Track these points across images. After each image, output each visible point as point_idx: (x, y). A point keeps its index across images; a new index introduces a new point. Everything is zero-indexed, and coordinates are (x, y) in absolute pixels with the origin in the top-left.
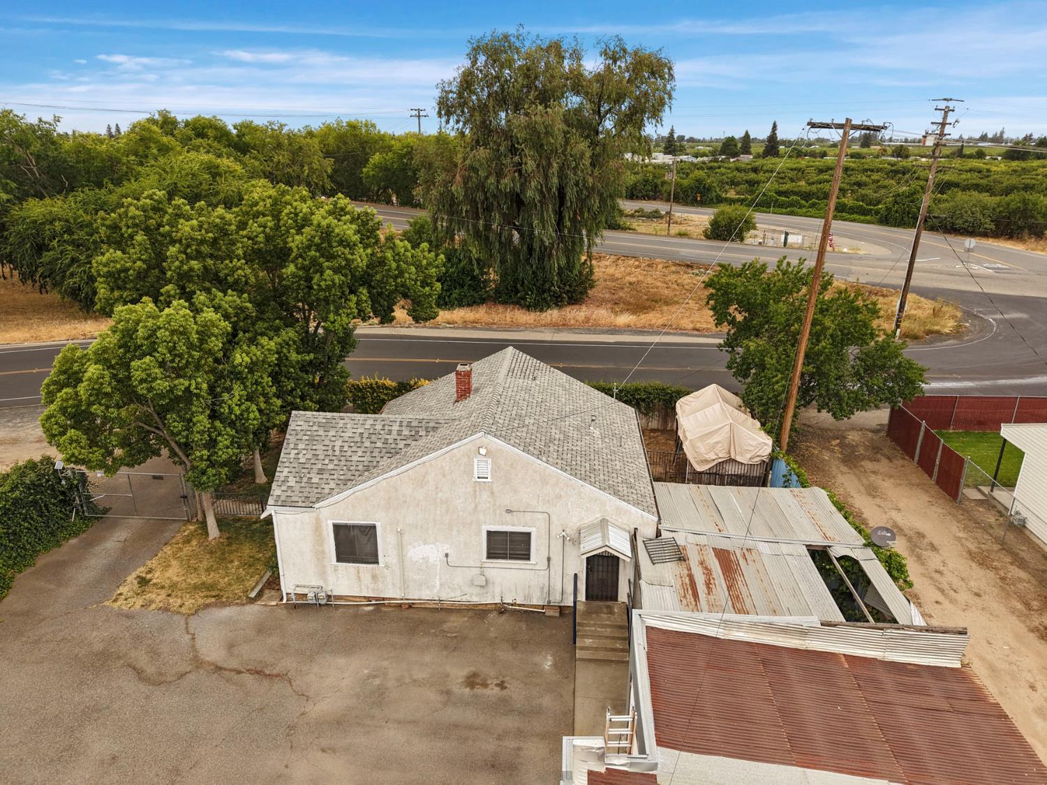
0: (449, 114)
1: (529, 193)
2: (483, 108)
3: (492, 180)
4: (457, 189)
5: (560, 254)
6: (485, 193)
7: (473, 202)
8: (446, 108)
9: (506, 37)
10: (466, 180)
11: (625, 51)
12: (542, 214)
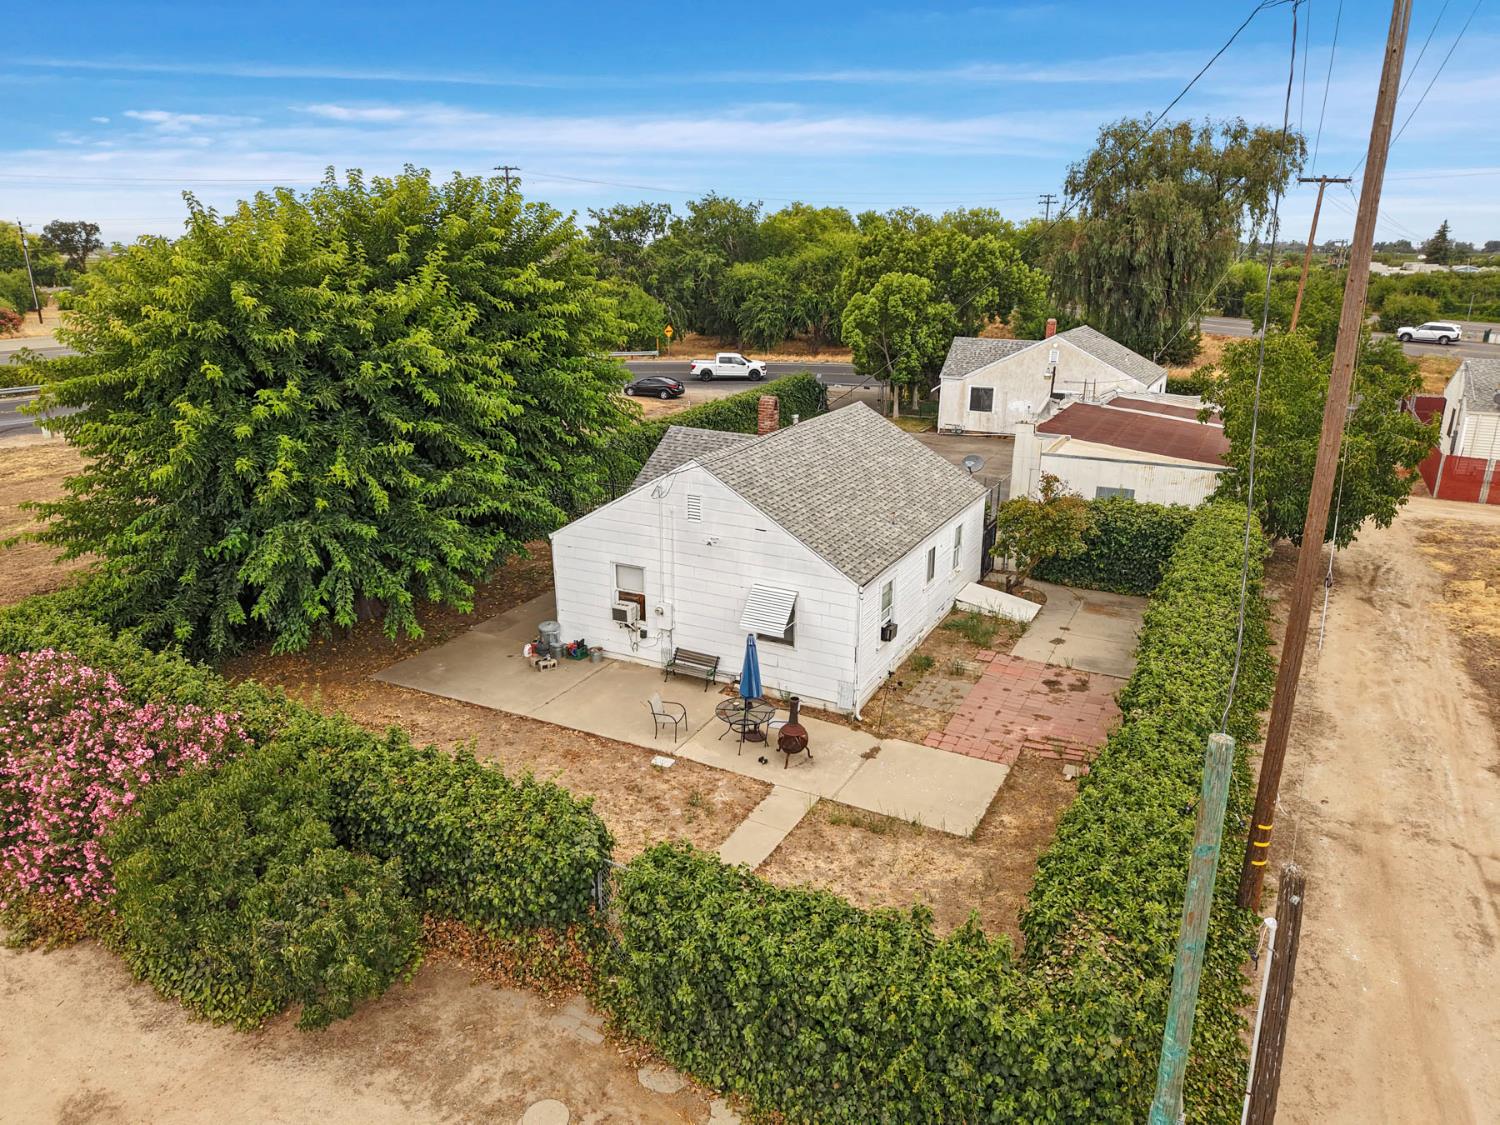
0: (1074, 192)
1: (1137, 257)
2: (1106, 185)
3: (1105, 246)
4: (1073, 255)
5: (1166, 315)
6: (1098, 259)
7: (1087, 269)
8: (1072, 187)
9: (1133, 124)
10: (1081, 248)
11: (1246, 130)
12: (1151, 277)
